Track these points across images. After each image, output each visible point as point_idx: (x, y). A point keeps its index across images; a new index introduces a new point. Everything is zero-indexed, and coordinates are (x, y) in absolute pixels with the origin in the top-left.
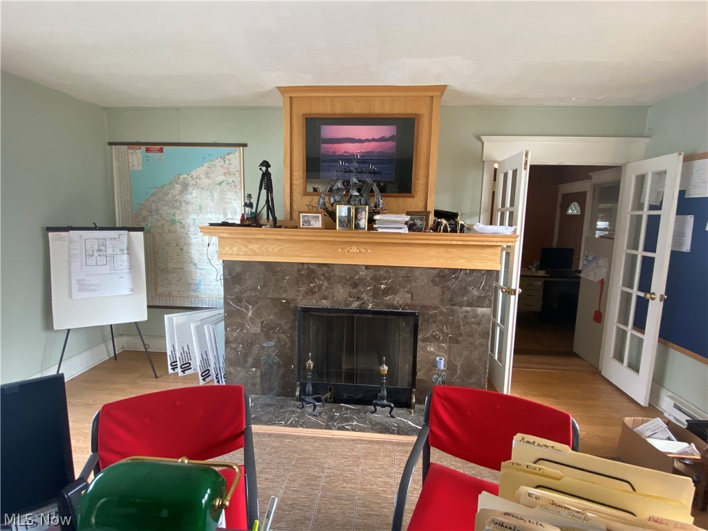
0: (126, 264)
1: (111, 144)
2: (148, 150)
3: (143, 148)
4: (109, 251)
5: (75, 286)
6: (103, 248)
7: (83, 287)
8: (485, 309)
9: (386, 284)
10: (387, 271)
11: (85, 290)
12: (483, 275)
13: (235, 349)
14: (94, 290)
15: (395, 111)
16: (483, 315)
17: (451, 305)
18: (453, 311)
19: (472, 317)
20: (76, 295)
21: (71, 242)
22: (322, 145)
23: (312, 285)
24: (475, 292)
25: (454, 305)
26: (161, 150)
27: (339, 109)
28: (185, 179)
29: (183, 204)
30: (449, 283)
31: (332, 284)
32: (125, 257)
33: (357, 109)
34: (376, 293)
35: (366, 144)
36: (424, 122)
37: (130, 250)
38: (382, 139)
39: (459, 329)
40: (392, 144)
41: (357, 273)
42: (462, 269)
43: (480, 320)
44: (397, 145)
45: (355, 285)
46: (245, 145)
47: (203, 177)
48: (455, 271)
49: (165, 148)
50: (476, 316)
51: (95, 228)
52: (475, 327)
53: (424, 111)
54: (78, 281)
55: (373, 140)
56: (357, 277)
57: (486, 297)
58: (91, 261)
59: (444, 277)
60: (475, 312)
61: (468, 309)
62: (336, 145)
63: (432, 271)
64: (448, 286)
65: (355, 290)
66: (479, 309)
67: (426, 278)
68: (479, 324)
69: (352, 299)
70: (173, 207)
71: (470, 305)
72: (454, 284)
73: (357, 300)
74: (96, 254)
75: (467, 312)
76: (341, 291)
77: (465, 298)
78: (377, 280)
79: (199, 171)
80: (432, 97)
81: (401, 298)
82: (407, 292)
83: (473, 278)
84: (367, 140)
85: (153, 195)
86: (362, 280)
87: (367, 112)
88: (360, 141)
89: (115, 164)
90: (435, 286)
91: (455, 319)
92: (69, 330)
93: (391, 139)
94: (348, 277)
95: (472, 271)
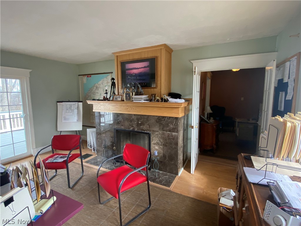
0: (76, 112)
1: (79, 75)
2: (87, 77)
3: (86, 76)
4: (72, 108)
5: (63, 119)
6: (71, 107)
7: (65, 119)
8: (175, 133)
9: (141, 121)
10: (141, 117)
11: (66, 120)
12: (174, 119)
13: (99, 141)
14: (67, 120)
15: (149, 56)
16: (175, 136)
17: (163, 131)
18: (164, 133)
19: (171, 136)
20: (63, 121)
21: (63, 105)
22: (126, 71)
23: (119, 121)
24: (172, 126)
25: (164, 131)
26: (91, 76)
27: (131, 58)
28: (97, 85)
29: (96, 93)
30: (162, 122)
31: (124, 121)
32: (76, 110)
33: (136, 57)
34: (138, 125)
35: (140, 69)
36: (159, 59)
37: (78, 108)
38: (145, 67)
39: (166, 141)
40: (148, 69)
41: (132, 117)
42: (166, 117)
43: (174, 138)
44: (150, 68)
45: (131, 121)
46: (112, 73)
47: (101, 84)
48: (164, 117)
49: (92, 76)
50: (172, 136)
51: (69, 101)
52: (172, 140)
53: (159, 55)
54: (64, 117)
55: (142, 68)
56: (131, 119)
57: (176, 128)
58: (68, 111)
59: (160, 119)
60: (172, 134)
61: (169, 133)
62: (130, 71)
63: (156, 117)
64: (161, 123)
65: (131, 123)
66: (173, 133)
67: (154, 120)
68: (173, 139)
69: (130, 127)
70: (94, 94)
71: (170, 131)
72: (164, 123)
73: (132, 127)
74: (69, 109)
75: (169, 134)
76: (127, 123)
77: (168, 128)
78: (138, 120)
79: (100, 82)
80: (161, 49)
81: (146, 127)
82: (148, 125)
83: (170, 120)
84: (140, 68)
85: (89, 90)
86: (133, 119)
87: (139, 57)
88: (138, 69)
89: (80, 82)
90: (157, 122)
91: (165, 136)
92: (61, 131)
93: (148, 67)
94: (129, 118)
95: (170, 117)
